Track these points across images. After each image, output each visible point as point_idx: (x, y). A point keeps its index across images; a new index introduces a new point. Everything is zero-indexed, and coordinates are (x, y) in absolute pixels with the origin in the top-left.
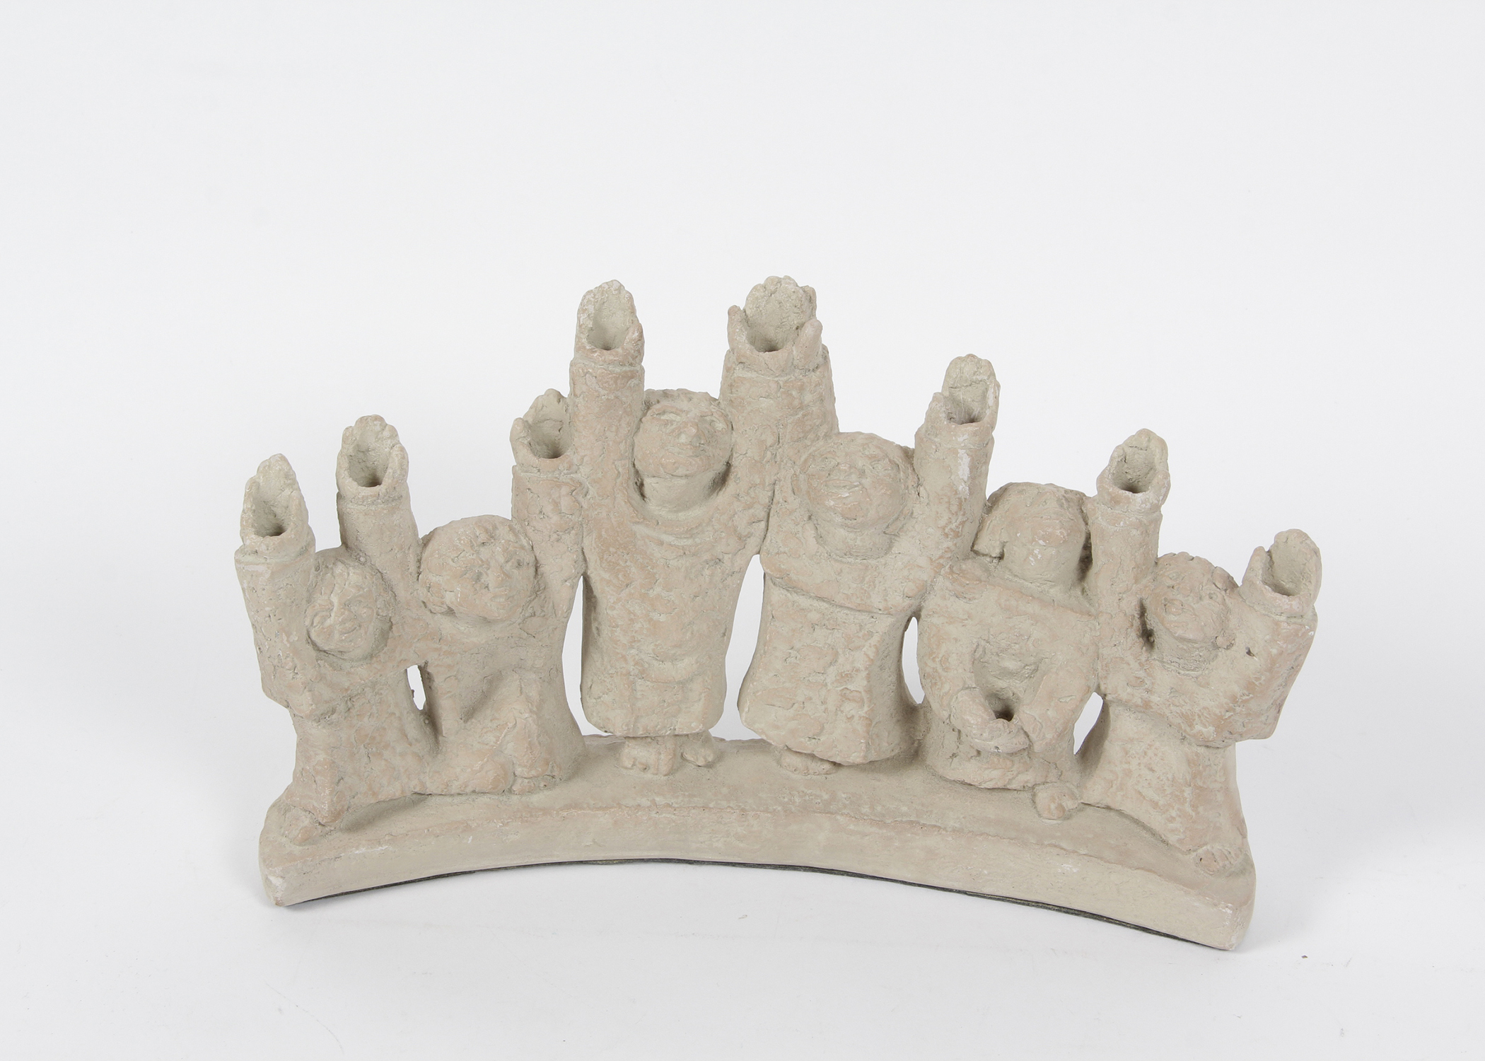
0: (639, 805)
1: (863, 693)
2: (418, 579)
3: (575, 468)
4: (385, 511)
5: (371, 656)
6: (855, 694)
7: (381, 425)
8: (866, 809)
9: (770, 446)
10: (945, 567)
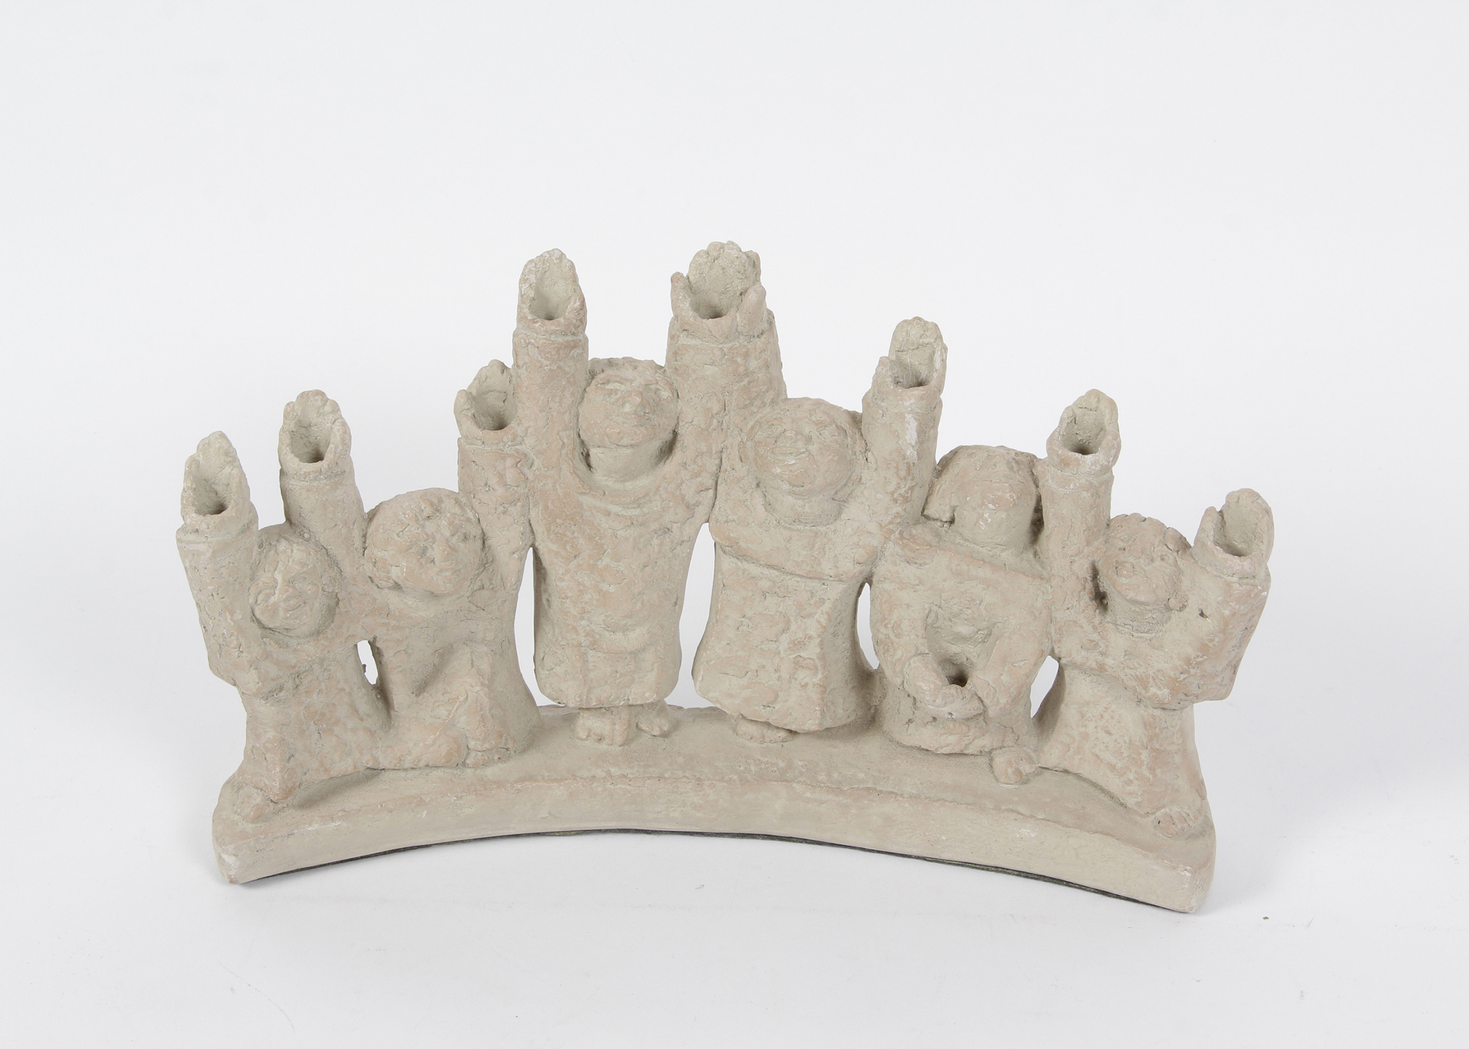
0: (594, 777)
1: (816, 660)
2: (364, 555)
3: (519, 439)
4: (328, 487)
6: (808, 661)
7: (322, 400)
8: (822, 777)
9: (716, 414)
10: (895, 532)
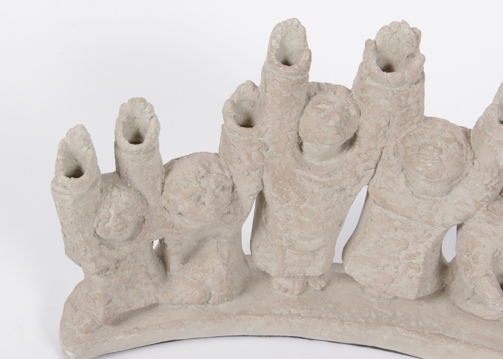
0: (281, 314)
1: (420, 265)
2: (162, 194)
3: (262, 134)
4: (145, 159)
5: (131, 239)
6: (416, 265)
7: (144, 105)
8: (413, 324)
9: (383, 127)
10: (484, 206)
